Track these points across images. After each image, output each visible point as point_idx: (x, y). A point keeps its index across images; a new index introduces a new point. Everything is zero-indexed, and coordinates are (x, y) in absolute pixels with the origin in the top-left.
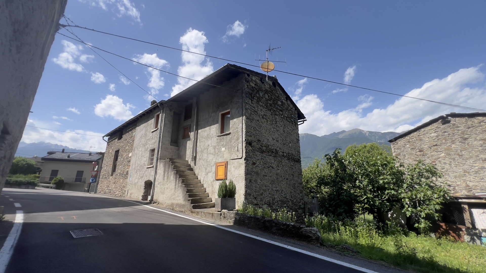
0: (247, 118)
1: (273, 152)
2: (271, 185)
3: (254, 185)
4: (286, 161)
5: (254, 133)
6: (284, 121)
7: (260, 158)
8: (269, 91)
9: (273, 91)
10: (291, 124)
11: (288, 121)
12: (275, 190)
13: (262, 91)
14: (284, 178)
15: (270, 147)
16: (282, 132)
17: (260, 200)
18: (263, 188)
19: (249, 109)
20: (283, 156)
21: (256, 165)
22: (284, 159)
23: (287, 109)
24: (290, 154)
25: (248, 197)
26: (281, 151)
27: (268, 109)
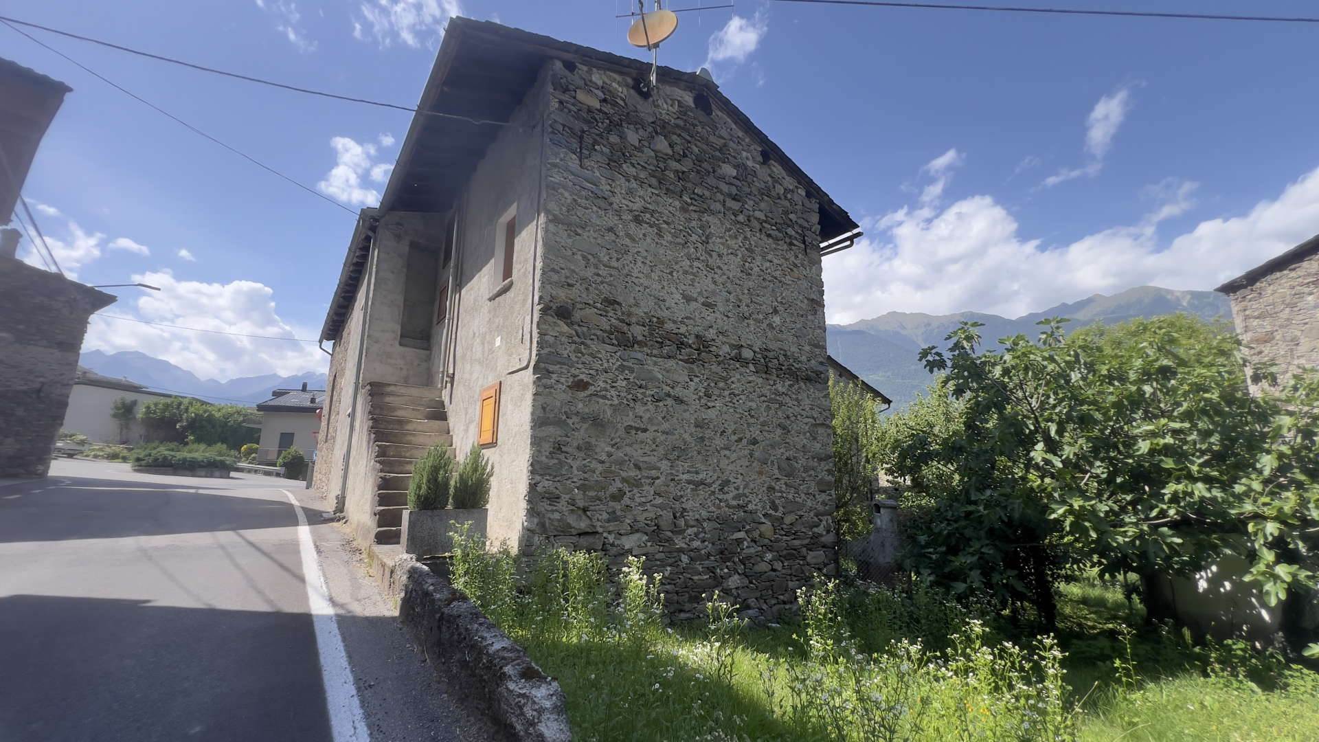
0: (554, 220)
1: (681, 345)
2: (665, 462)
3: (575, 464)
4: (750, 379)
5: (589, 273)
6: (749, 234)
7: (615, 363)
8: (677, 126)
9: (694, 126)
10: (785, 247)
11: (769, 236)
12: (689, 482)
13: (639, 124)
14: (734, 438)
15: (669, 326)
16: (735, 272)
17: (605, 516)
18: (624, 474)
19: (565, 188)
20: (738, 358)
21: (592, 389)
22: (742, 370)
23: (766, 192)
24: (771, 355)
25: (544, 506)
26: (723, 343)
27: (667, 189)
